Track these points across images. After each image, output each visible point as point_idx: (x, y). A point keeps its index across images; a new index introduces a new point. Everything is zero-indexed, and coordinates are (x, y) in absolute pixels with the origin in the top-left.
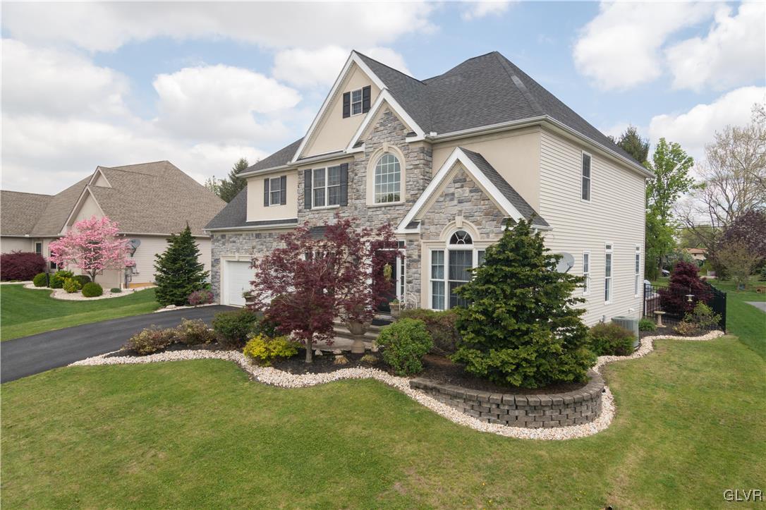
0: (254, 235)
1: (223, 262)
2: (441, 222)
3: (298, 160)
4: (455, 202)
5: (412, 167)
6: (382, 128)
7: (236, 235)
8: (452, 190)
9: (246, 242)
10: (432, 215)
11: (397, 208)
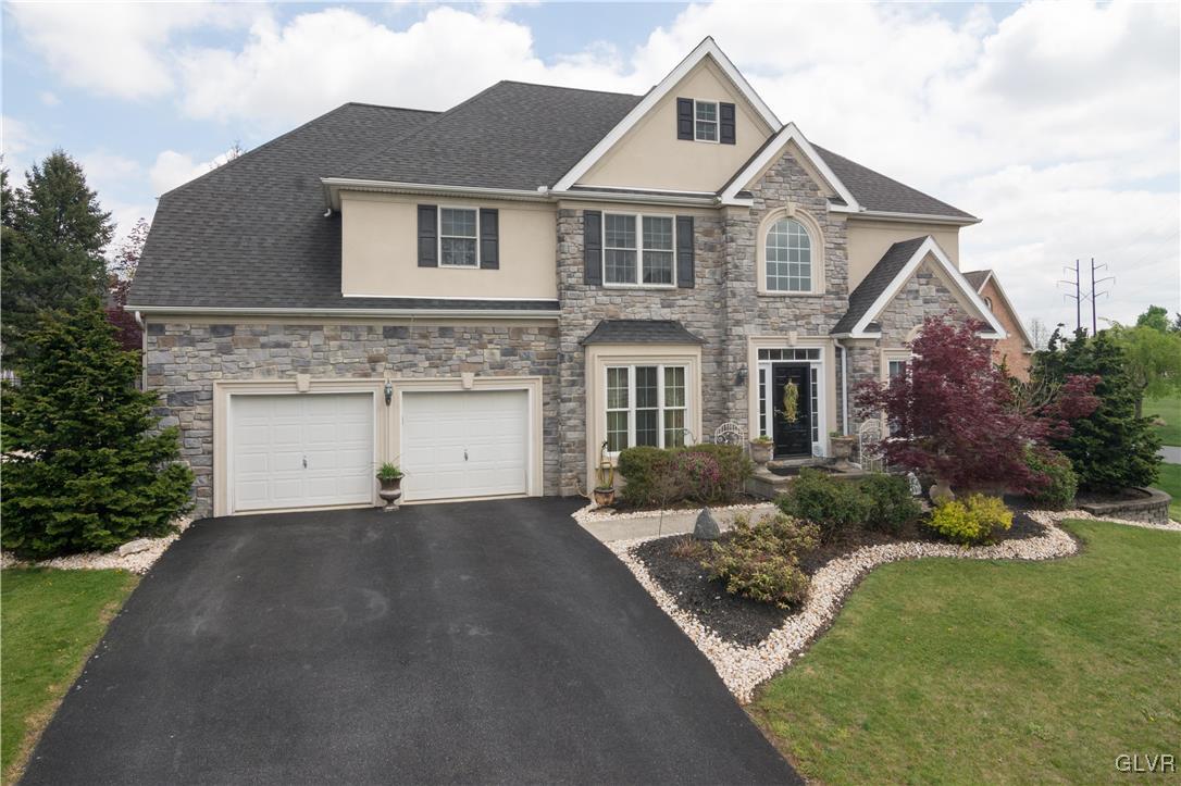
0: (381, 331)
1: (222, 397)
2: (905, 325)
3: (572, 188)
4: (920, 302)
5: (832, 246)
7: (287, 328)
8: (916, 286)
9: (341, 348)
10: (892, 315)
11: (810, 301)
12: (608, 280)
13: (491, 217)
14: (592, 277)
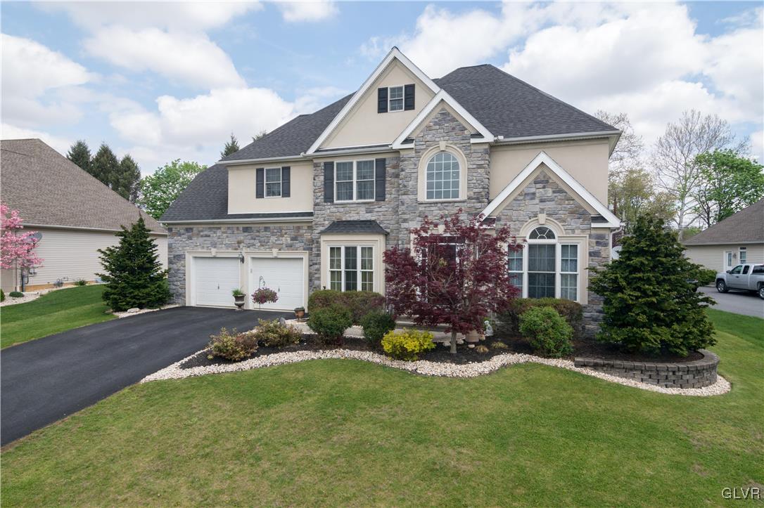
0: (241, 229)
1: (189, 259)
2: (520, 218)
3: (316, 151)
4: (537, 201)
5: (475, 166)
6: (437, 127)
7: (210, 228)
8: (533, 190)
9: (227, 237)
10: (509, 213)
11: (456, 204)
12: (338, 199)
13: (287, 171)
14: (329, 198)
